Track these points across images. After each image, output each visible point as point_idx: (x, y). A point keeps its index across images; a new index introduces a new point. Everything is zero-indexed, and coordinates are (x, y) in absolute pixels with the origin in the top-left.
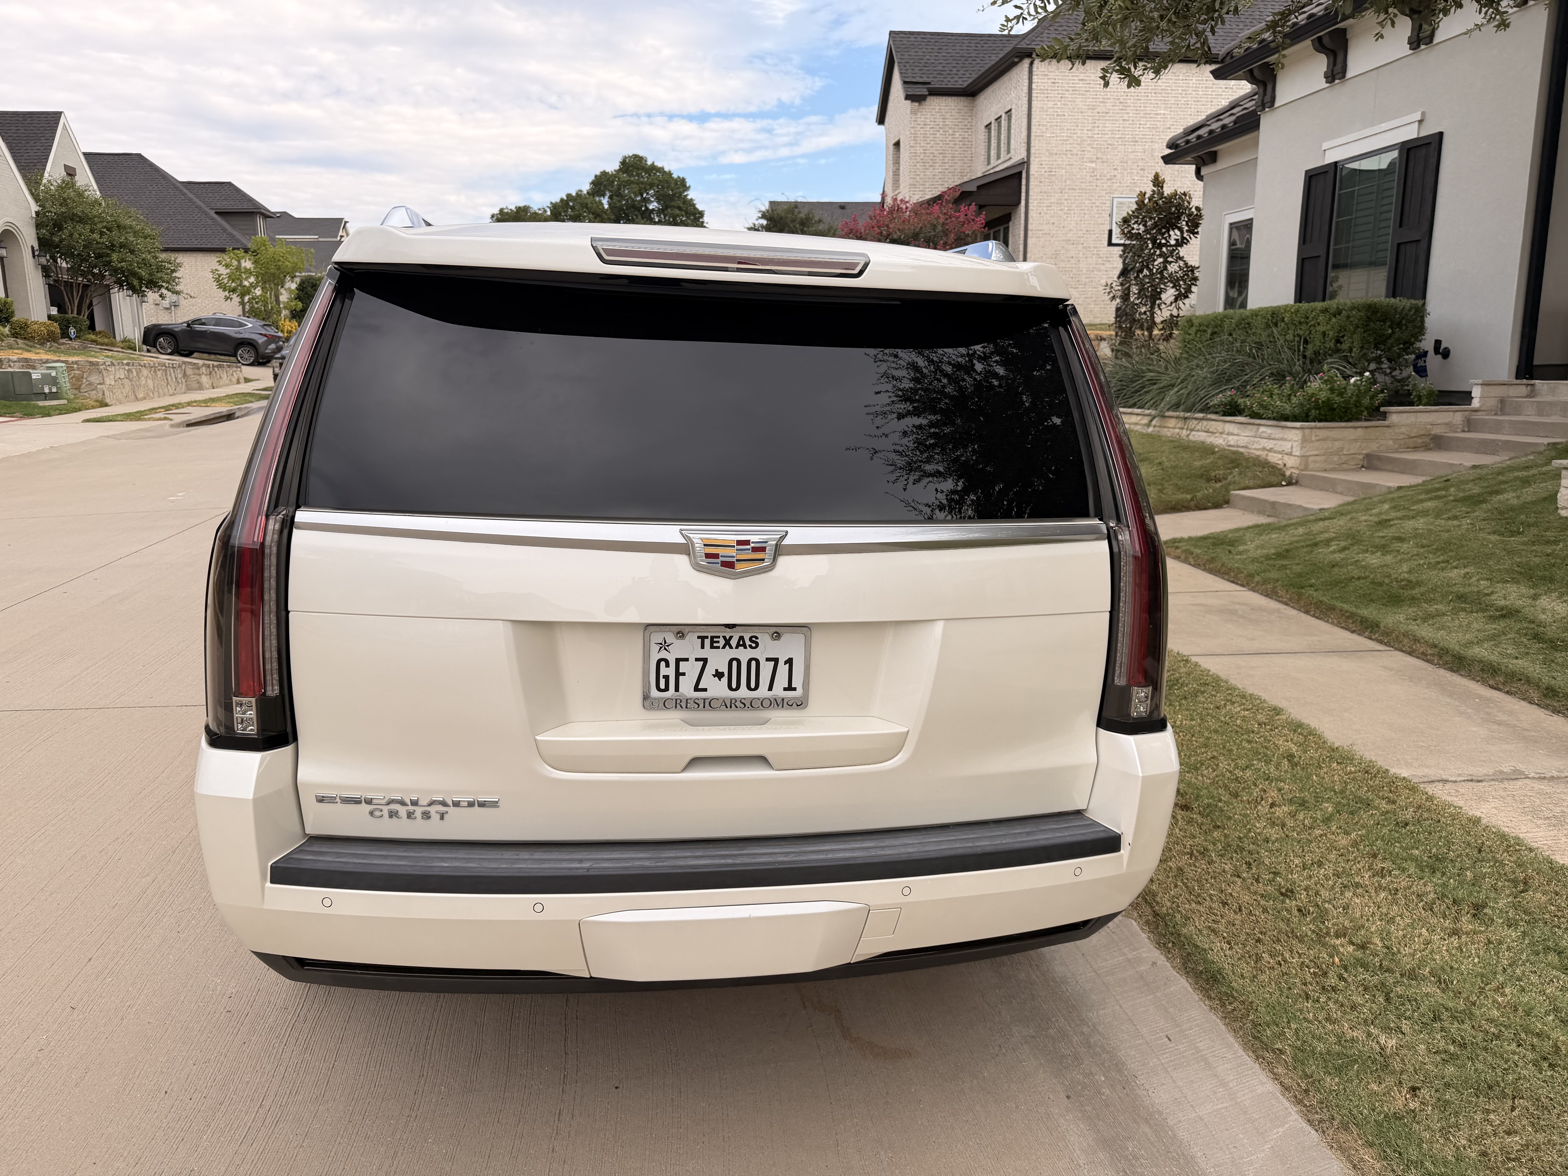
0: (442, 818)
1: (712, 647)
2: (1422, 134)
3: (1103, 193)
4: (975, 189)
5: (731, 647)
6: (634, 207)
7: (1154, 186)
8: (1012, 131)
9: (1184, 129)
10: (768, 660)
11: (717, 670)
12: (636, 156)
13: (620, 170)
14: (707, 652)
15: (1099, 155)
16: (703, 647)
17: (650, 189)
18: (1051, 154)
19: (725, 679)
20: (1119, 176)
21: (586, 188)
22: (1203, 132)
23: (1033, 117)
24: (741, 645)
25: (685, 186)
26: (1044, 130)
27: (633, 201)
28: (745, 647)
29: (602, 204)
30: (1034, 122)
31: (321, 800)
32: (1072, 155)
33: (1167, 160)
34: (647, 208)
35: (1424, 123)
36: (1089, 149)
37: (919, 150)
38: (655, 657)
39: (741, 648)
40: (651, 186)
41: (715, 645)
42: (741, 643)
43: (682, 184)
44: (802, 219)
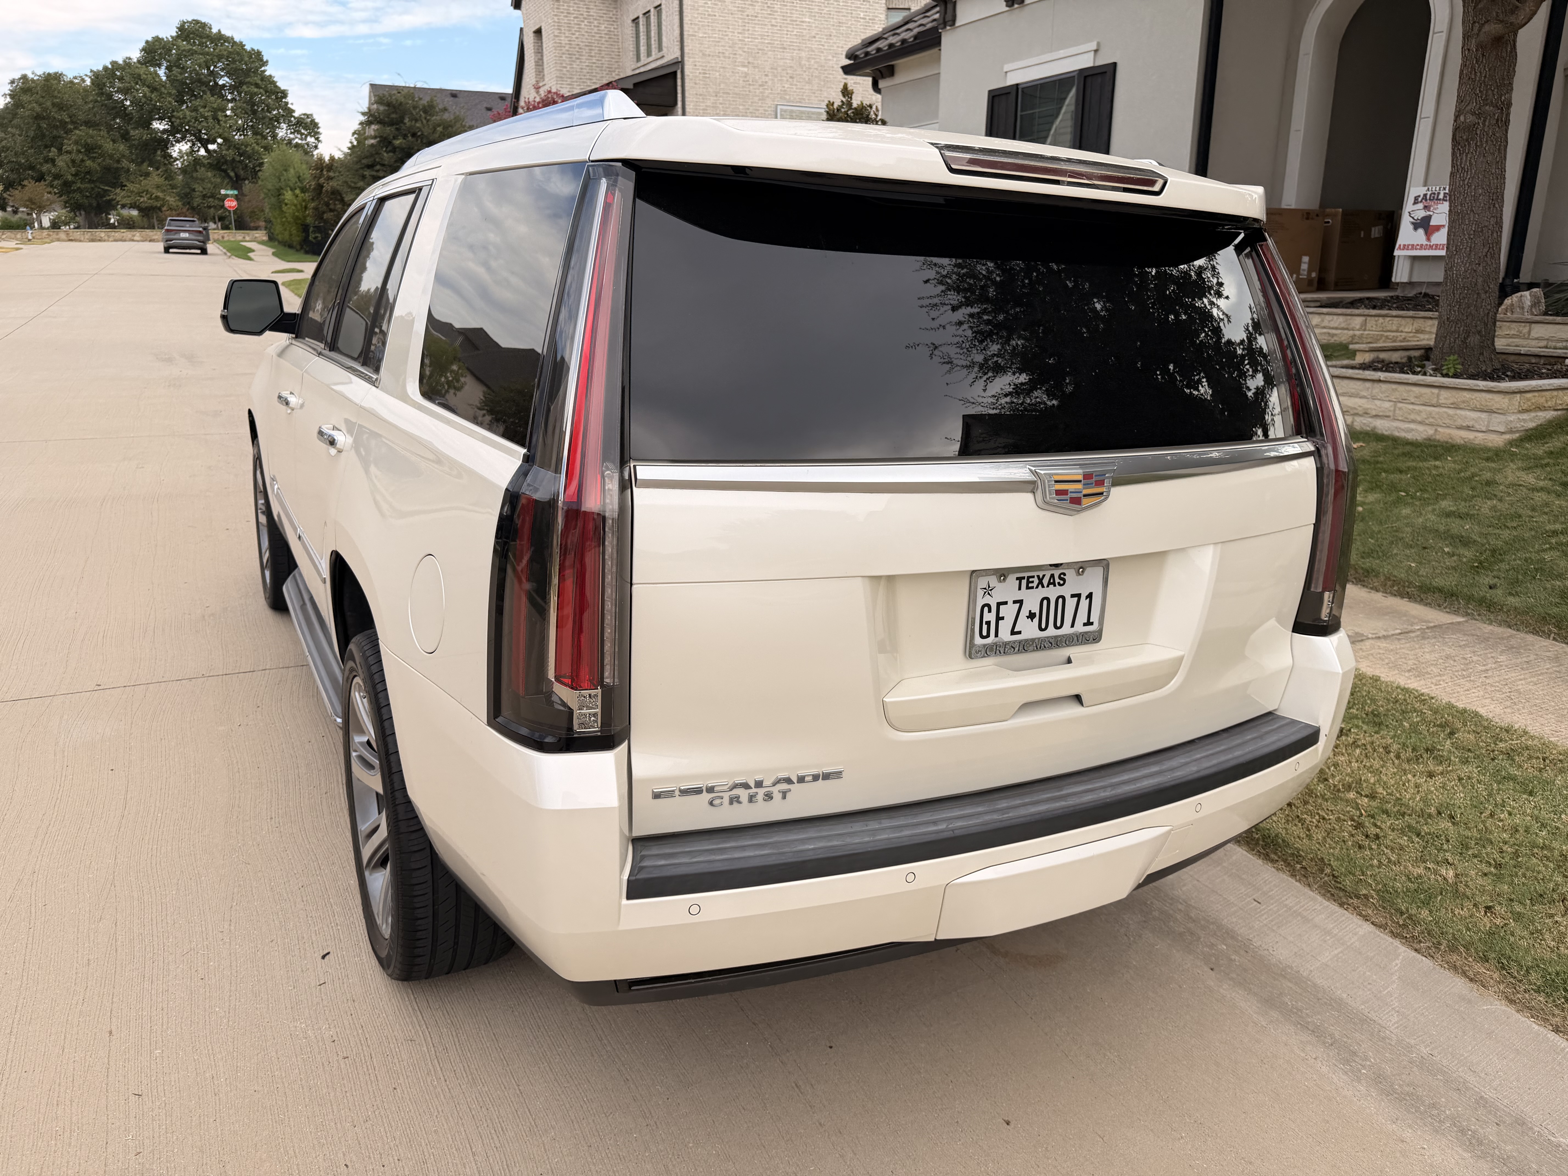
0: (784, 797)
1: (1028, 588)
2: (1099, 63)
3: (756, 99)
4: (631, 87)
5: (1043, 587)
6: (199, 81)
7: (844, 96)
8: (664, 28)
9: (863, 41)
10: (1073, 596)
11: (1030, 611)
12: (197, 22)
13: (178, 37)
14: (1024, 594)
15: (751, 60)
16: (1020, 589)
17: (219, 61)
18: (704, 55)
19: (1036, 620)
20: (770, 83)
21: (135, 55)
22: (882, 44)
23: (685, 14)
24: (1051, 584)
25: (262, 60)
26: (696, 30)
27: (197, 74)
28: (1055, 586)
29: (159, 76)
30: (686, 20)
31: (657, 796)
32: (725, 57)
33: (847, 70)
34: (216, 84)
35: (1099, 53)
36: (741, 53)
37: (565, 41)
38: (980, 602)
39: (1051, 586)
40: (220, 58)
41: (1030, 585)
42: (1052, 583)
43: (257, 58)
44: (424, 107)
